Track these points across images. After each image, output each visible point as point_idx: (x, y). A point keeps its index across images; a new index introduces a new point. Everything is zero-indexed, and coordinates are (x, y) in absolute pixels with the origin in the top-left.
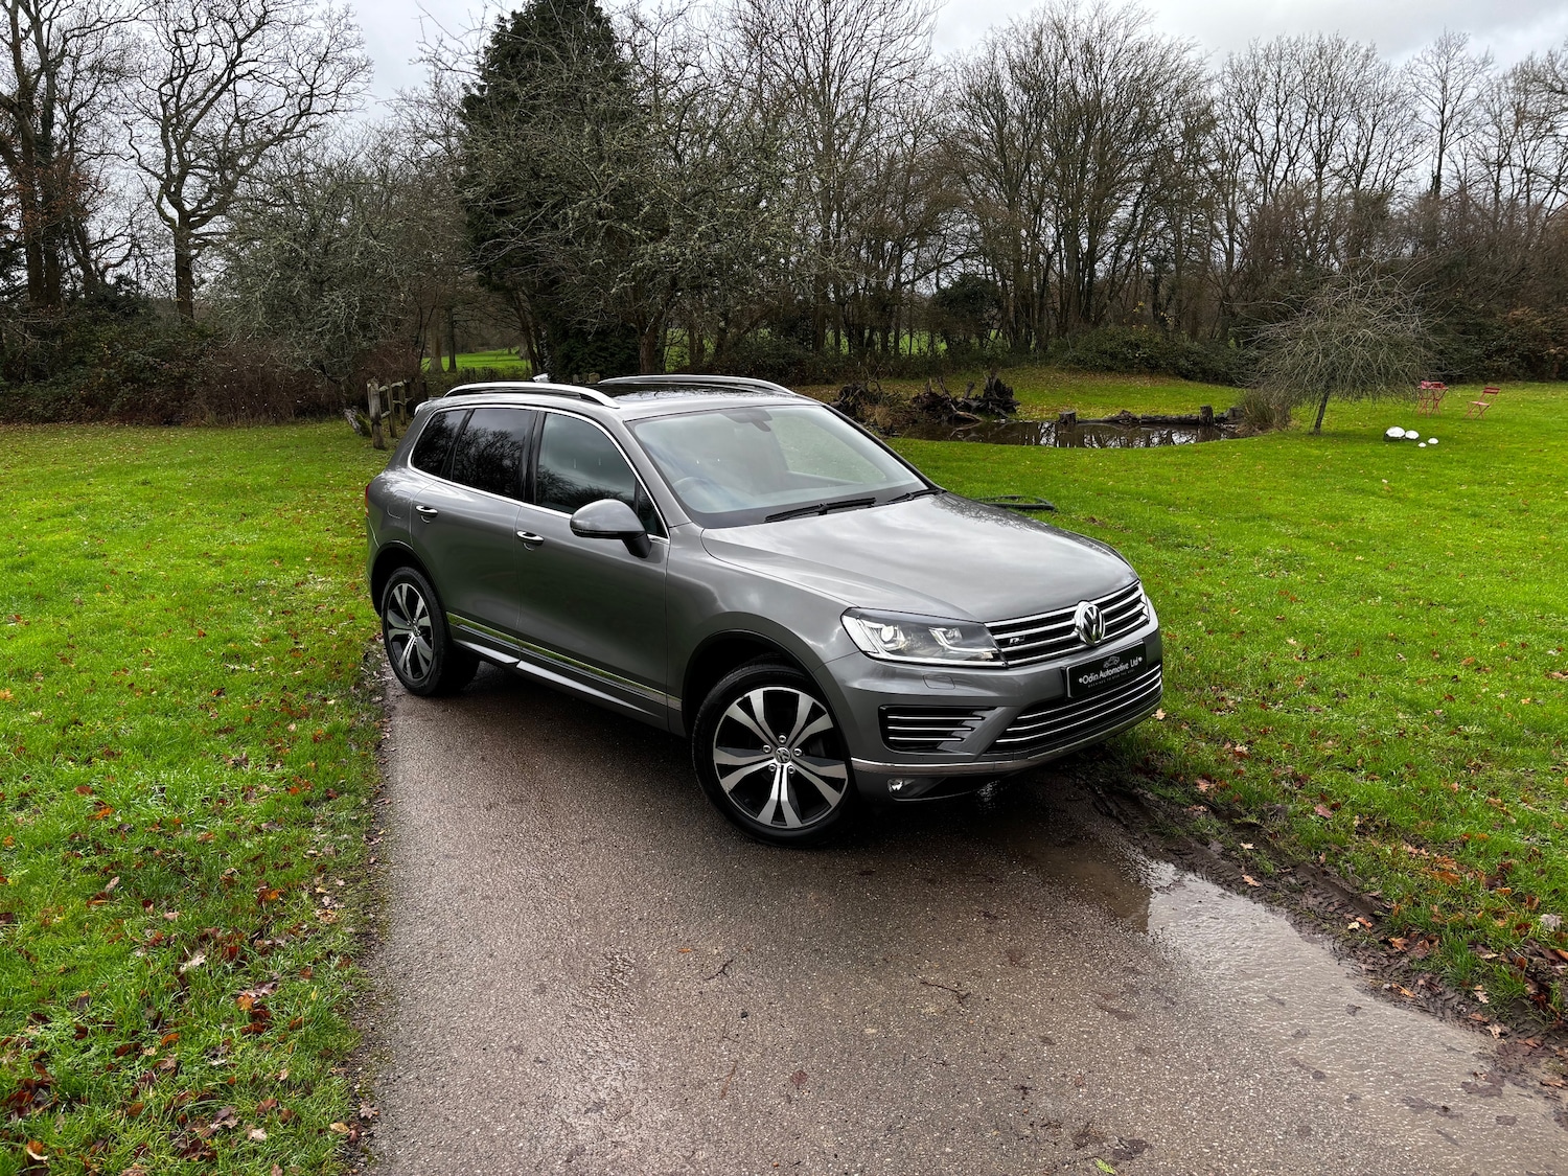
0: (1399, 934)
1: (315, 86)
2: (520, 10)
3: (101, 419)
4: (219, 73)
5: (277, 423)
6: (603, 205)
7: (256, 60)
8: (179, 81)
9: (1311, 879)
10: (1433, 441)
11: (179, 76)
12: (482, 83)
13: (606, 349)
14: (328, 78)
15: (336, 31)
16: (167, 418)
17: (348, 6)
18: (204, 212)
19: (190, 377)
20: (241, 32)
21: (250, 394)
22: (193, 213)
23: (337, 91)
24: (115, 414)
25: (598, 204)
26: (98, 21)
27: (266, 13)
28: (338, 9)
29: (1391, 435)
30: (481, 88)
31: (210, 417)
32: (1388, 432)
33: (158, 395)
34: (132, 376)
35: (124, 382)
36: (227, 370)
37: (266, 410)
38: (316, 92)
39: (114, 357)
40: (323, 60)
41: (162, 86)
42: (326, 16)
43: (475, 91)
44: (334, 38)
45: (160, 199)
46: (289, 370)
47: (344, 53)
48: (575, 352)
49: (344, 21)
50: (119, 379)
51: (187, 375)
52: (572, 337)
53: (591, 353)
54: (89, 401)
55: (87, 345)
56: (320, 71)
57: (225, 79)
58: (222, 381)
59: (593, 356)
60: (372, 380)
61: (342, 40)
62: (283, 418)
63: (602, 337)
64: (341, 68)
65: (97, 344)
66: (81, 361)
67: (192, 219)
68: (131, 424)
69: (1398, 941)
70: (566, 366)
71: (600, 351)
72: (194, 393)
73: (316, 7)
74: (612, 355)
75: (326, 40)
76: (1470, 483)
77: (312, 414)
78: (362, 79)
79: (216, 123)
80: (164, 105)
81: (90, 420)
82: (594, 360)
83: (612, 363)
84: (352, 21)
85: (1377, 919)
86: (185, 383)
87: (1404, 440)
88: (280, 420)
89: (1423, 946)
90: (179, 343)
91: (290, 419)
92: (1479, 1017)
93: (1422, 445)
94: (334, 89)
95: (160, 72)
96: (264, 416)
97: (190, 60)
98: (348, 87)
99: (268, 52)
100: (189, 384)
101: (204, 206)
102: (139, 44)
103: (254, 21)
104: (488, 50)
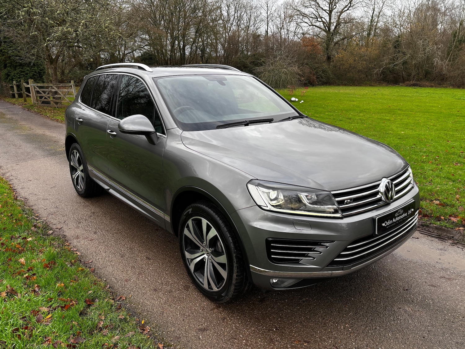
13: (24, 72)
48: (10, 73)
52: (8, 67)
53: (18, 73)
59: (19, 74)
63: (21, 67)
70: (7, 78)
71: (21, 72)
74: (27, 74)
82: (19, 76)
83: (27, 77)
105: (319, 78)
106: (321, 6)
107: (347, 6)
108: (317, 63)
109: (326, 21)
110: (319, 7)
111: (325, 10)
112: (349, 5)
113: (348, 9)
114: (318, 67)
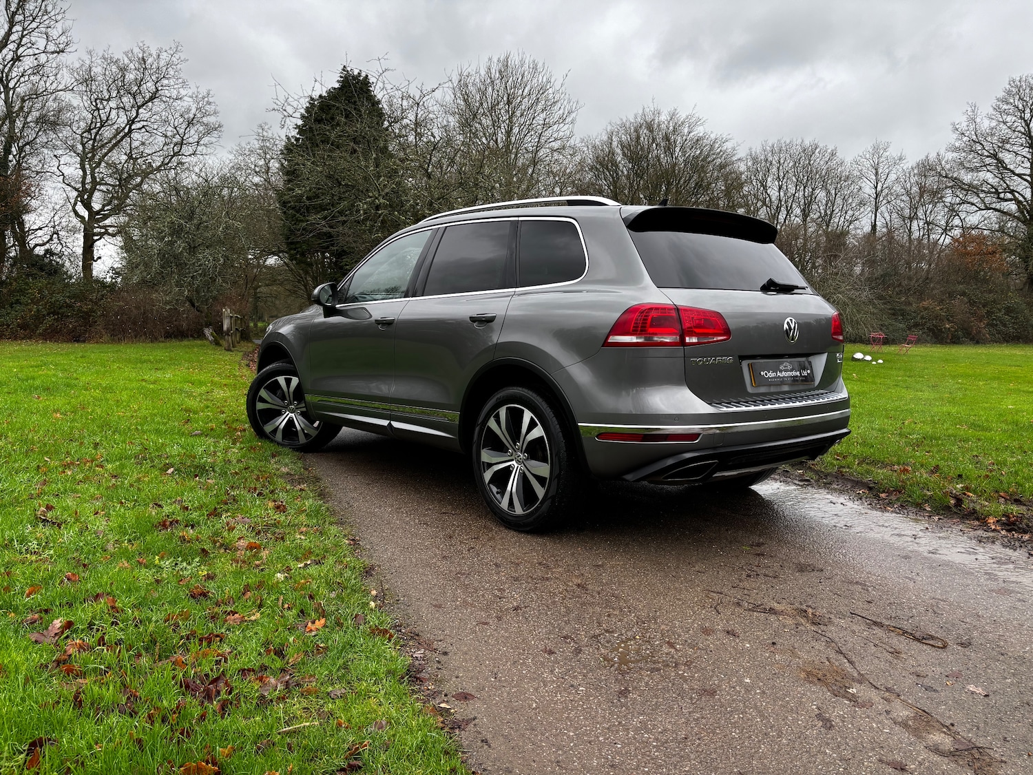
0: (884, 492)
1: (184, 138)
2: (324, 94)
3: (30, 338)
4: (123, 125)
5: (152, 342)
6: (382, 201)
7: (146, 121)
8: (94, 131)
9: (835, 480)
10: (880, 361)
11: (95, 128)
12: (298, 136)
14: (192, 134)
15: (200, 105)
16: (76, 337)
17: (209, 91)
18: (106, 212)
19: (94, 312)
20: (140, 100)
21: (134, 323)
22: (98, 213)
23: (198, 142)
24: (40, 334)
25: (379, 200)
26: (45, 91)
27: (157, 90)
28: (203, 92)
29: (856, 357)
30: (297, 140)
31: (106, 338)
32: (854, 356)
33: (71, 322)
34: (55, 310)
35: (48, 314)
36: (120, 307)
37: (145, 334)
38: (185, 142)
39: (42, 298)
40: (190, 123)
41: (83, 133)
42: (194, 96)
43: (293, 140)
44: (198, 109)
45: (75, 204)
46: (162, 308)
47: (205, 120)
49: (206, 99)
50: (45, 313)
51: (92, 310)
54: (24, 326)
55: (22, 292)
56: (188, 129)
57: (126, 130)
58: (116, 314)
60: (226, 307)
61: (204, 111)
62: (156, 339)
64: (201, 128)
65: (30, 291)
66: (18, 302)
67: (97, 217)
68: (51, 341)
69: (883, 495)
72: (96, 322)
73: (189, 90)
75: (193, 111)
76: (902, 376)
77: (176, 337)
78: (215, 135)
79: (119, 157)
80: (83, 145)
81: (23, 339)
84: (211, 100)
85: (870, 489)
86: (90, 316)
87: (863, 360)
88: (154, 339)
89: (896, 495)
90: (87, 291)
91: (161, 339)
92: (927, 514)
93: (874, 363)
94: (196, 140)
95: (83, 125)
96: (143, 337)
97: (104, 117)
98: (205, 140)
99: (155, 117)
100: (93, 316)
101: (106, 209)
102: (70, 107)
103: (148, 96)
104: (303, 117)
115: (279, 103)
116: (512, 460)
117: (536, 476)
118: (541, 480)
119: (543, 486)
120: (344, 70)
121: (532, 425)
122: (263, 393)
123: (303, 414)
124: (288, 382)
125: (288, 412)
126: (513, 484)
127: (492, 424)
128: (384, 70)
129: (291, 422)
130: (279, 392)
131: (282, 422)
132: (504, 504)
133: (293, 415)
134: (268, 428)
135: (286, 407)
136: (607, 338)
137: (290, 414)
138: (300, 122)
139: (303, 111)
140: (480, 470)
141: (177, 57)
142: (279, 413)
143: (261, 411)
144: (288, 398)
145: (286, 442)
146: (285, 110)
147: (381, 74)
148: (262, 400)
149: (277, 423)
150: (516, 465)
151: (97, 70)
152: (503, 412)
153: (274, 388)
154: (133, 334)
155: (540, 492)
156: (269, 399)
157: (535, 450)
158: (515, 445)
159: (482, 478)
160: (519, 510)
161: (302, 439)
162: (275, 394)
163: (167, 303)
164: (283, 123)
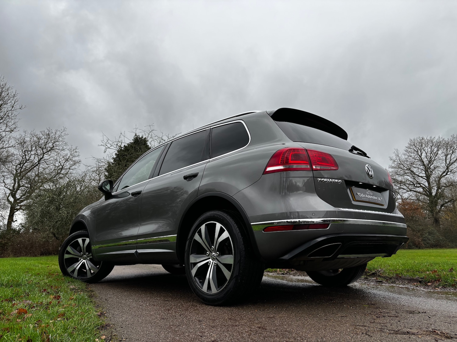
0: (429, 282)
1: (64, 167)
2: (126, 145)
4: (36, 161)
7: (47, 160)
11: (23, 163)
12: (113, 162)
14: (67, 165)
15: (72, 153)
17: (77, 147)
18: (22, 199)
20: (45, 151)
21: (26, 248)
22: (18, 199)
23: (69, 168)
27: (53, 147)
28: (74, 147)
30: (113, 164)
31: (11, 255)
36: (21, 240)
37: (31, 253)
40: (67, 160)
41: (17, 165)
42: (70, 149)
43: (111, 164)
44: (71, 154)
45: (9, 196)
46: (41, 240)
47: (73, 159)
49: (75, 150)
51: (6, 243)
56: (66, 162)
58: (18, 244)
61: (73, 155)
64: (71, 163)
67: (18, 201)
69: (429, 284)
72: (8, 248)
73: (68, 146)
75: (69, 155)
77: (46, 254)
78: (77, 165)
79: (32, 174)
80: (16, 170)
84: (77, 151)
85: (420, 282)
86: (5, 246)
88: (36, 256)
91: (38, 256)
94: (69, 167)
95: (18, 162)
96: (30, 255)
97: (28, 158)
98: (73, 167)
99: (51, 158)
100: (7, 246)
101: (22, 197)
102: (13, 155)
103: (49, 149)
104: (116, 154)
105: (426, 240)
106: (416, 174)
107: (445, 171)
108: (420, 225)
109: (425, 186)
110: (415, 174)
111: (421, 177)
112: (447, 171)
113: (446, 174)
114: (423, 229)
115: (104, 142)
116: (209, 258)
117: (225, 265)
118: (228, 266)
119: (229, 270)
120: (135, 135)
121: (222, 231)
122: (69, 249)
123: (91, 260)
124: (84, 241)
125: (82, 259)
126: (210, 274)
127: (197, 237)
128: (152, 130)
129: (83, 265)
130: (78, 248)
131: (78, 266)
132: (205, 288)
133: (85, 261)
134: (70, 269)
135: (81, 257)
136: (266, 168)
137: (83, 261)
138: (115, 156)
139: (116, 152)
140: (189, 269)
141: (64, 133)
142: (77, 260)
143: (67, 259)
144: (83, 251)
145: (80, 277)
146: (106, 145)
147: (151, 132)
148: (68, 253)
149: (75, 266)
150: (212, 261)
151: (27, 139)
152: (203, 227)
153: (76, 246)
154: (24, 254)
155: (227, 274)
156: (72, 252)
157: (224, 248)
158: (211, 248)
159: (190, 273)
160: (214, 290)
161: (89, 275)
162: (76, 249)
163: (43, 238)
164: (105, 151)
